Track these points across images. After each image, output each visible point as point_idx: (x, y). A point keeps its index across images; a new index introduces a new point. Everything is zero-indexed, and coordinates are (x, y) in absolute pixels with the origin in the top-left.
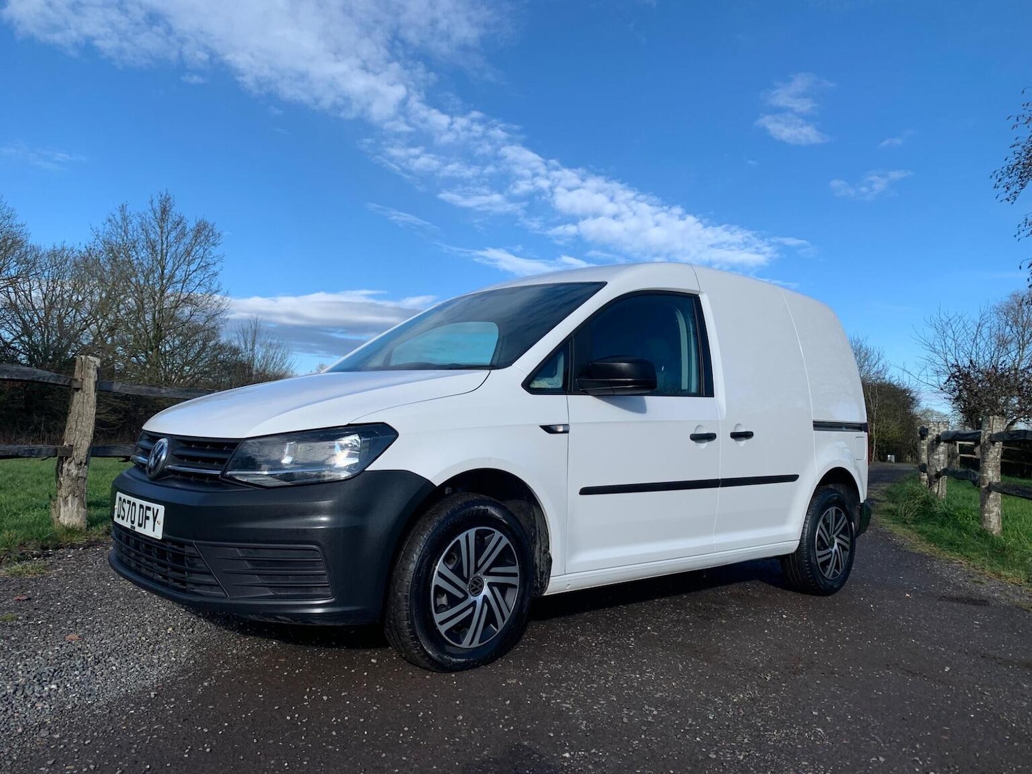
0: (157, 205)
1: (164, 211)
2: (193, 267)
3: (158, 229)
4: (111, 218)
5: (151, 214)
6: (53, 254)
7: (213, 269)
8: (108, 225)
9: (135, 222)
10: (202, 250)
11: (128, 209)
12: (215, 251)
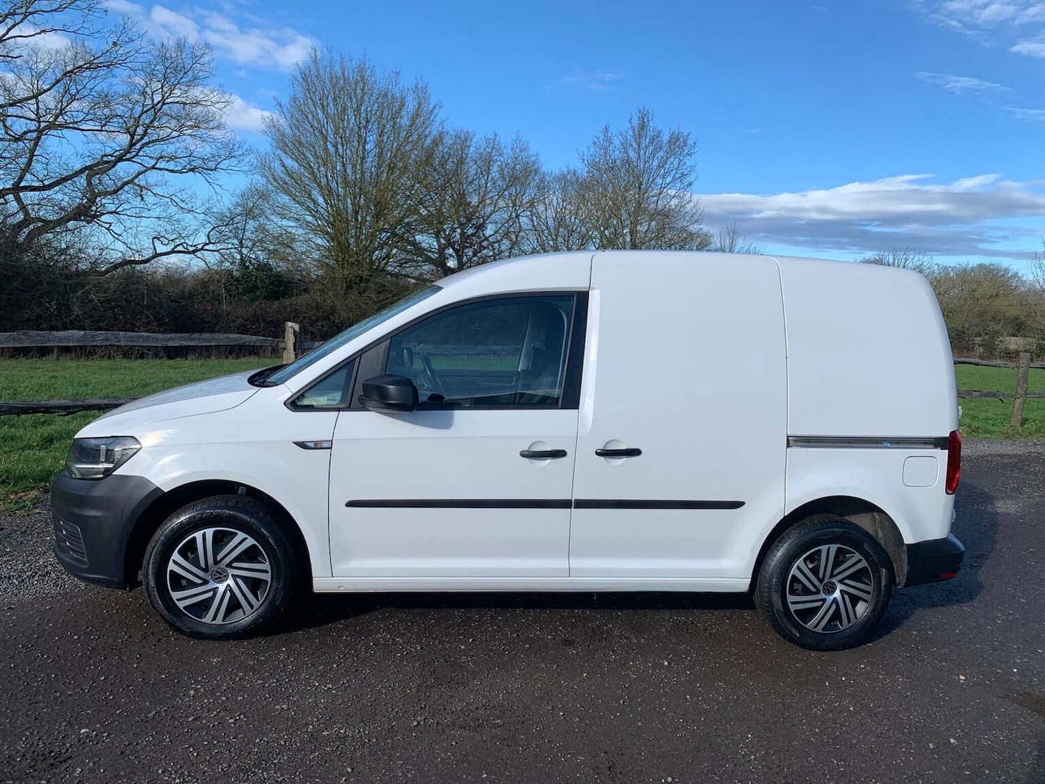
0: (635, 122)
1: (643, 126)
2: (669, 179)
3: (635, 145)
4: (596, 140)
5: (631, 132)
6: (563, 177)
7: (687, 180)
8: (592, 149)
9: (617, 142)
10: (676, 161)
11: (610, 130)
12: (689, 161)
